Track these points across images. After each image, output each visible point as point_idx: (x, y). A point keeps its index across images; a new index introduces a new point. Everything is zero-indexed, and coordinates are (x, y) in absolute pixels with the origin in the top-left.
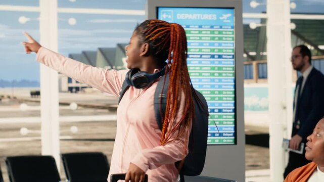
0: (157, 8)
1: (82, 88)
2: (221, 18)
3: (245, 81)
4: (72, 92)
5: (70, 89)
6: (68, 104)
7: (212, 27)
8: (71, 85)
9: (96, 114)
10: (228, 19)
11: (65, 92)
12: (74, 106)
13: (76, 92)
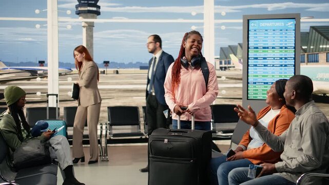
0: (248, 20)
1: (228, 67)
2: (287, 25)
3: (301, 64)
4: (222, 70)
5: (221, 68)
6: (220, 77)
7: (281, 30)
8: (221, 66)
9: (236, 83)
10: (291, 25)
11: (218, 70)
12: (223, 78)
13: (224, 70)
